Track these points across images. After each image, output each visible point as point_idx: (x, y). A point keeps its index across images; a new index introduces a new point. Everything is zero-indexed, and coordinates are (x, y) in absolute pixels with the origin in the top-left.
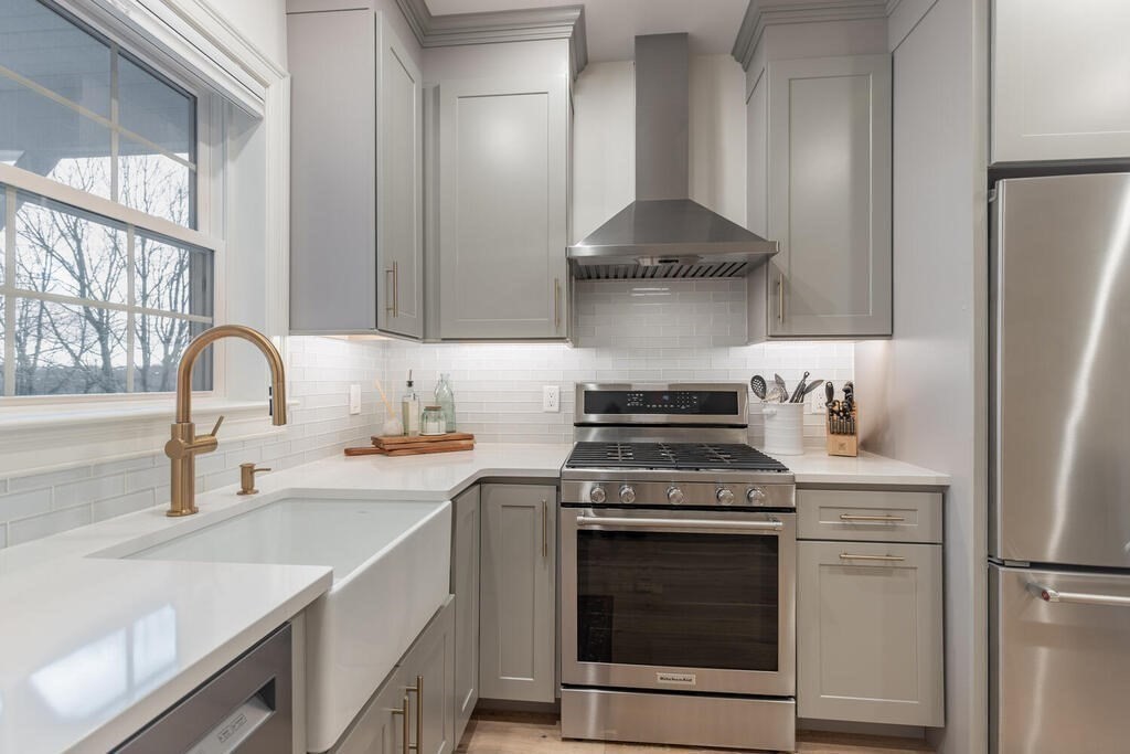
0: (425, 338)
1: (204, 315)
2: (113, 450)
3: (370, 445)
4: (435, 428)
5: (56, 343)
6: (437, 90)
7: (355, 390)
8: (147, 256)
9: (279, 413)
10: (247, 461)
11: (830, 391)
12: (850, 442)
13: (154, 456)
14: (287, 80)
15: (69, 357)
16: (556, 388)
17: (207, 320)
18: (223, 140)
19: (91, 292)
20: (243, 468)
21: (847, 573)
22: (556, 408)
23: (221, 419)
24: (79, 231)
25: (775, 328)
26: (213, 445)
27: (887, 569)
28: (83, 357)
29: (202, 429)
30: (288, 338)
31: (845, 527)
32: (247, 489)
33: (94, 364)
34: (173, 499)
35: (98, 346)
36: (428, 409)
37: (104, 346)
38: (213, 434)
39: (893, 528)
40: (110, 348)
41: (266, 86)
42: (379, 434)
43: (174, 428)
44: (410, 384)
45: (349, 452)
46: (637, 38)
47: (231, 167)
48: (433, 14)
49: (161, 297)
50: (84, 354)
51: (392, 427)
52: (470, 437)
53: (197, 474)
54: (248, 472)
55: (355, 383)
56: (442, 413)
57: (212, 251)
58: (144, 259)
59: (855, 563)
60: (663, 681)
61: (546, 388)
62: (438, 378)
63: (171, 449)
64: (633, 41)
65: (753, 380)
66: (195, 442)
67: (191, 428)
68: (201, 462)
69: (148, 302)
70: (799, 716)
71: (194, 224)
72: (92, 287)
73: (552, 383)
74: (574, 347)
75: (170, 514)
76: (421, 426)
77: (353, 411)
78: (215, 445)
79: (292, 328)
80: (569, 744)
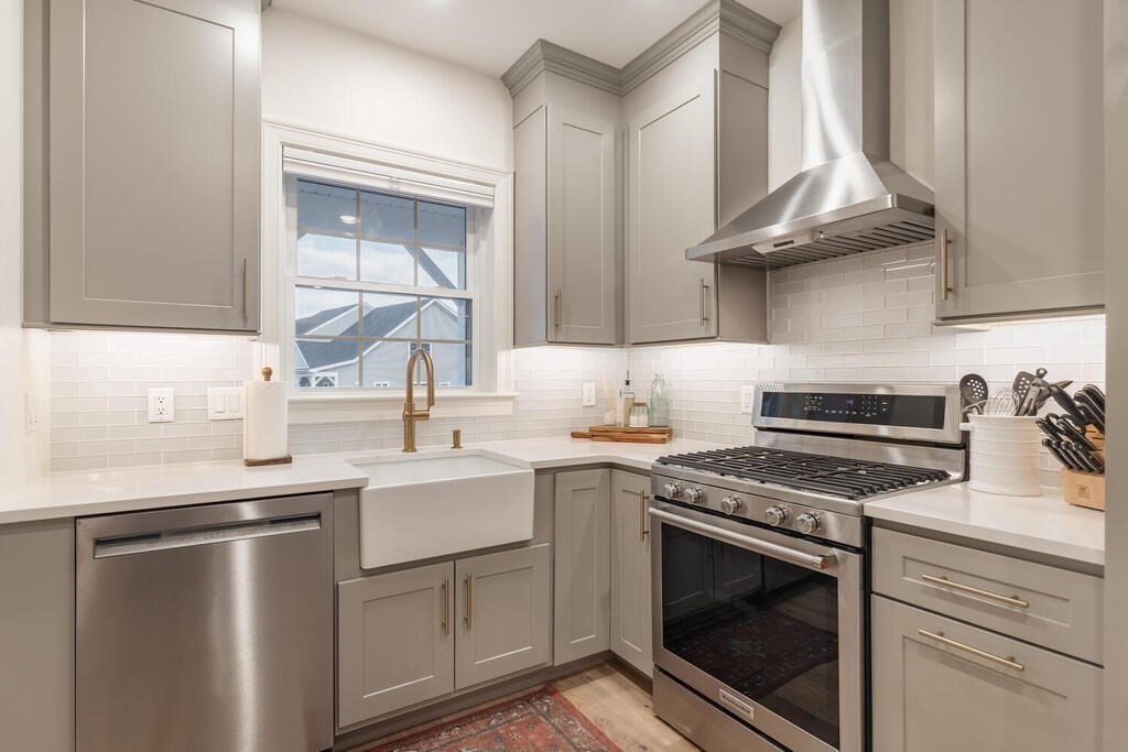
0: (622, 342)
3: (588, 432)
4: (639, 421)
6: (629, 129)
7: (589, 387)
10: (455, 428)
20: (453, 433)
22: (751, 410)
26: (426, 416)
29: (420, 407)
30: (513, 352)
32: (457, 445)
34: (404, 443)
36: (635, 404)
38: (427, 411)
41: (494, 187)
43: (406, 405)
44: (628, 383)
45: (575, 435)
54: (456, 435)
55: (589, 381)
56: (647, 409)
57: (471, 299)
60: (724, 700)
62: (654, 377)
63: (404, 417)
65: (967, 380)
66: (414, 413)
68: (418, 424)
73: (747, 383)
74: (768, 343)
75: (404, 451)
76: (627, 419)
77: (586, 403)
78: (428, 415)
79: (516, 342)
80: (658, 722)
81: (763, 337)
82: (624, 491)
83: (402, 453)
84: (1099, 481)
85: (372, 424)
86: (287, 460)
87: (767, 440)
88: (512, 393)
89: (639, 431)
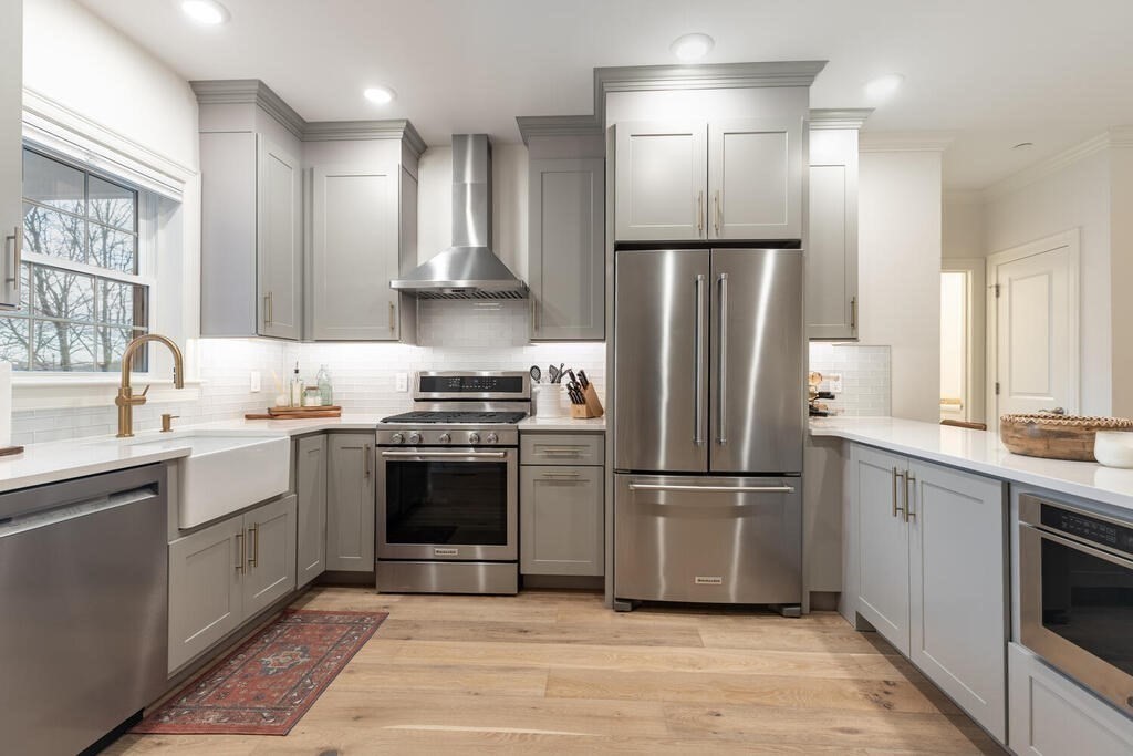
0: (303, 339)
1: (142, 325)
2: (87, 401)
3: (266, 413)
4: (313, 401)
5: (11, 338)
6: (312, 171)
7: (256, 376)
8: (108, 250)
9: (179, 383)
10: (165, 413)
11: (572, 375)
12: (582, 408)
13: (109, 406)
14: (199, 177)
15: (25, 352)
16: (404, 376)
17: (144, 329)
18: (156, 215)
19: (49, 287)
20: (164, 416)
21: (551, 485)
22: (405, 389)
23: (148, 387)
24: (36, 224)
25: (533, 335)
26: (143, 401)
27: (573, 482)
28: (40, 352)
29: (136, 392)
30: (201, 341)
31: (549, 457)
32: (166, 428)
33: (51, 360)
34: (120, 428)
35: (56, 342)
36: (309, 388)
37: (63, 341)
38: (144, 394)
39: (577, 457)
40: (69, 343)
41: (183, 182)
42: (272, 406)
43: (120, 390)
44: (297, 371)
45: (248, 417)
46: (454, 136)
47: (161, 233)
48: (308, 121)
49: (123, 292)
50: (42, 350)
51: (282, 401)
52: (338, 408)
53: (134, 419)
54: (167, 419)
55: (255, 370)
56: (319, 392)
57: (148, 287)
58: (105, 254)
59: (554, 478)
60: (438, 554)
61: (398, 375)
62: (319, 367)
63: (119, 401)
64: (451, 138)
65: (533, 368)
66: (132, 399)
67: (130, 390)
68: (135, 409)
69: (109, 296)
70: (522, 573)
71: (136, 273)
72: (50, 282)
73: (402, 371)
74: (418, 345)
75: (118, 436)
76: (302, 400)
77: (254, 390)
78: (144, 400)
79: (202, 334)
80: (381, 596)
81: (415, 341)
82: (343, 448)
83: (116, 439)
84: (584, 407)
85: (69, 411)
86: (19, 450)
87: (422, 407)
88: (197, 380)
89: (318, 409)
